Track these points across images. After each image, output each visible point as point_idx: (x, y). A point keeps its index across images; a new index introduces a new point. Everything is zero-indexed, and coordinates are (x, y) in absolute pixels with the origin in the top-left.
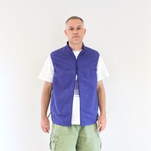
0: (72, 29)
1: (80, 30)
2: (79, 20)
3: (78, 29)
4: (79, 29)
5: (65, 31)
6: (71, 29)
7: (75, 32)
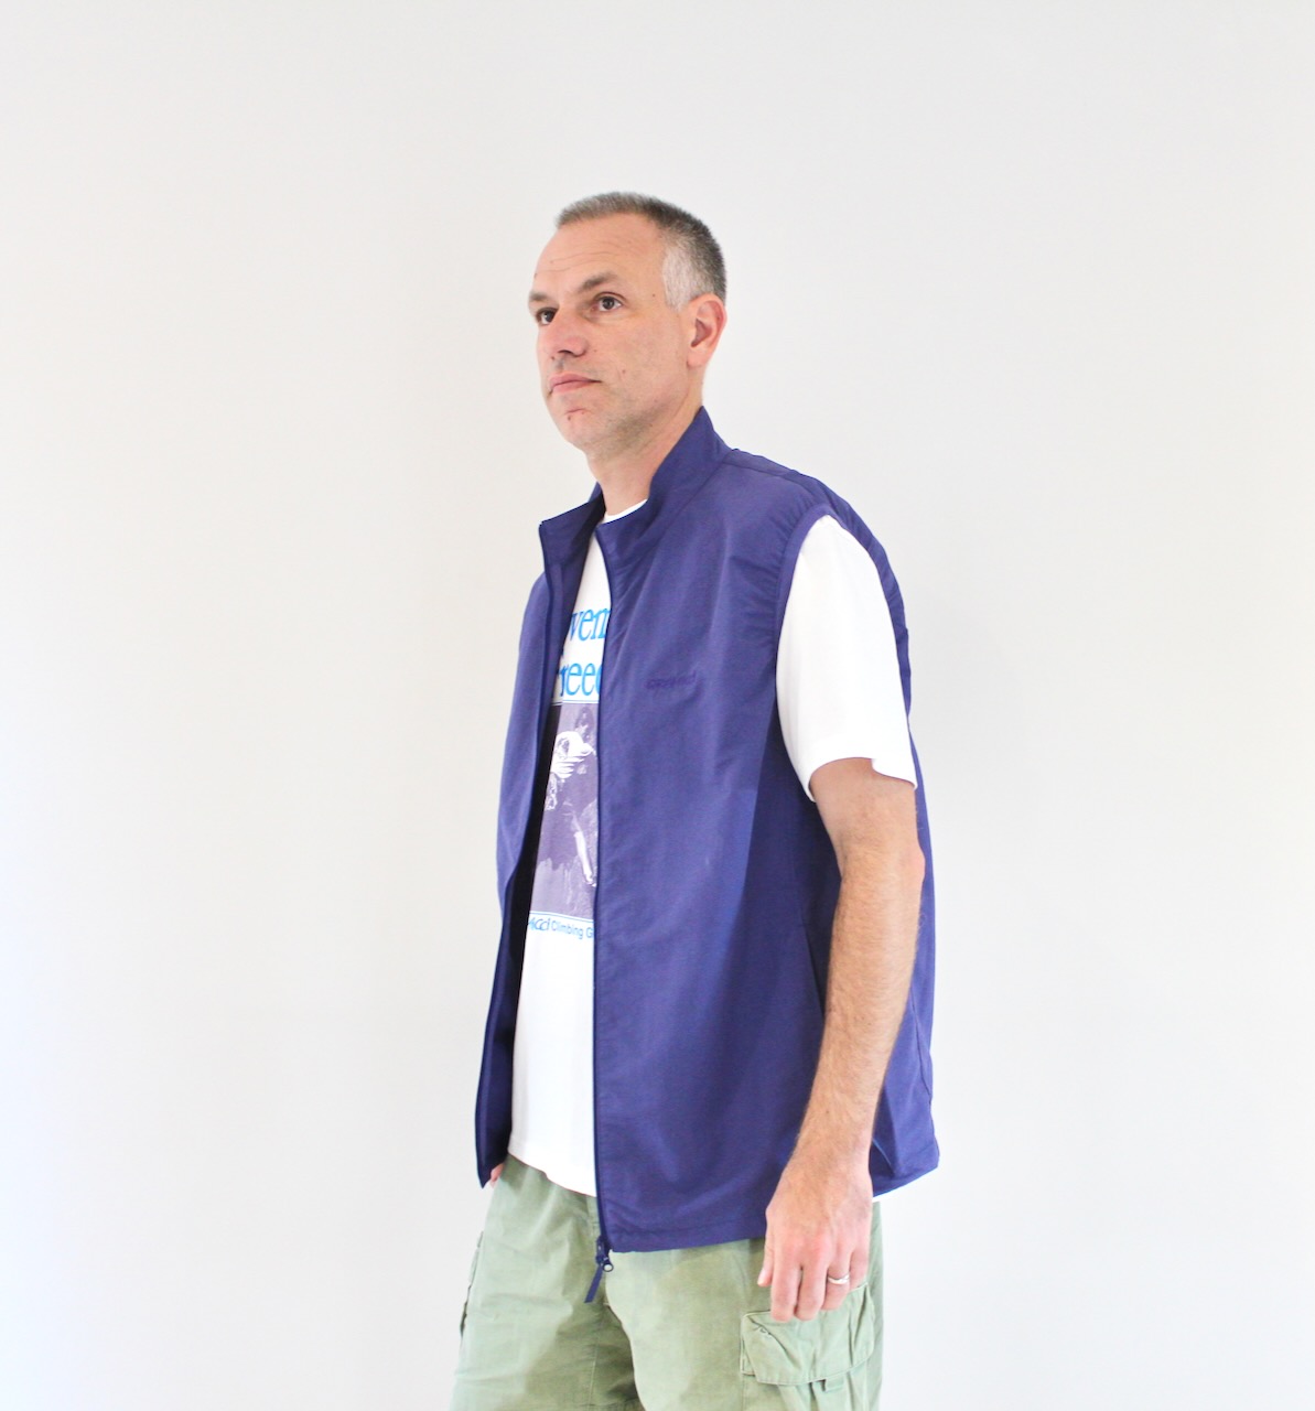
3: (603, 301)
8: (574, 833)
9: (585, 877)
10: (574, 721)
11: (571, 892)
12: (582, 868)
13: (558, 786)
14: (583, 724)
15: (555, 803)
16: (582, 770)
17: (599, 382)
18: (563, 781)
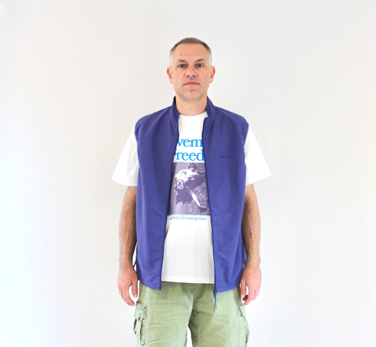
0: (184, 65)
1: (202, 69)
2: (201, 46)
3: (198, 65)
4: (200, 66)
5: (168, 71)
6: (182, 66)
7: (189, 72)
8: (191, 194)
9: (198, 205)
10: (188, 167)
11: (191, 209)
12: (195, 203)
13: (184, 183)
14: (192, 168)
15: (183, 187)
16: (193, 179)
17: (199, 84)
18: (185, 182)
